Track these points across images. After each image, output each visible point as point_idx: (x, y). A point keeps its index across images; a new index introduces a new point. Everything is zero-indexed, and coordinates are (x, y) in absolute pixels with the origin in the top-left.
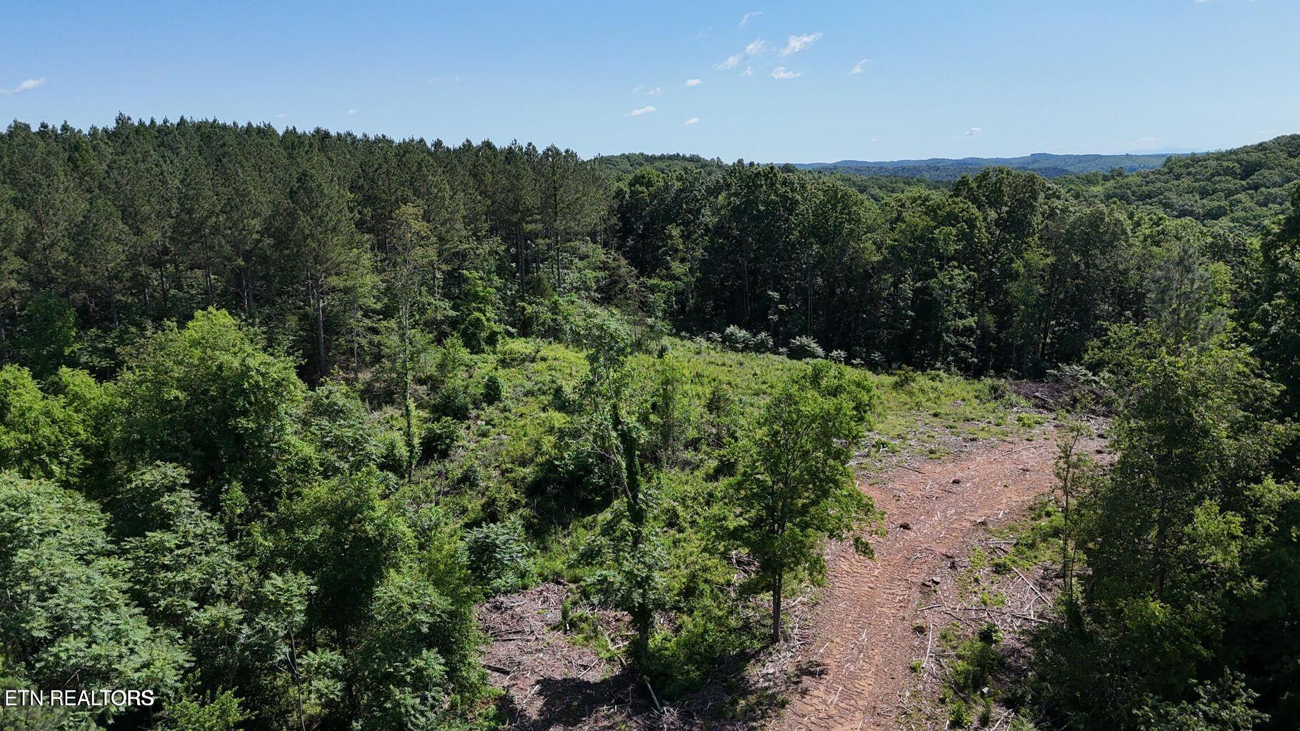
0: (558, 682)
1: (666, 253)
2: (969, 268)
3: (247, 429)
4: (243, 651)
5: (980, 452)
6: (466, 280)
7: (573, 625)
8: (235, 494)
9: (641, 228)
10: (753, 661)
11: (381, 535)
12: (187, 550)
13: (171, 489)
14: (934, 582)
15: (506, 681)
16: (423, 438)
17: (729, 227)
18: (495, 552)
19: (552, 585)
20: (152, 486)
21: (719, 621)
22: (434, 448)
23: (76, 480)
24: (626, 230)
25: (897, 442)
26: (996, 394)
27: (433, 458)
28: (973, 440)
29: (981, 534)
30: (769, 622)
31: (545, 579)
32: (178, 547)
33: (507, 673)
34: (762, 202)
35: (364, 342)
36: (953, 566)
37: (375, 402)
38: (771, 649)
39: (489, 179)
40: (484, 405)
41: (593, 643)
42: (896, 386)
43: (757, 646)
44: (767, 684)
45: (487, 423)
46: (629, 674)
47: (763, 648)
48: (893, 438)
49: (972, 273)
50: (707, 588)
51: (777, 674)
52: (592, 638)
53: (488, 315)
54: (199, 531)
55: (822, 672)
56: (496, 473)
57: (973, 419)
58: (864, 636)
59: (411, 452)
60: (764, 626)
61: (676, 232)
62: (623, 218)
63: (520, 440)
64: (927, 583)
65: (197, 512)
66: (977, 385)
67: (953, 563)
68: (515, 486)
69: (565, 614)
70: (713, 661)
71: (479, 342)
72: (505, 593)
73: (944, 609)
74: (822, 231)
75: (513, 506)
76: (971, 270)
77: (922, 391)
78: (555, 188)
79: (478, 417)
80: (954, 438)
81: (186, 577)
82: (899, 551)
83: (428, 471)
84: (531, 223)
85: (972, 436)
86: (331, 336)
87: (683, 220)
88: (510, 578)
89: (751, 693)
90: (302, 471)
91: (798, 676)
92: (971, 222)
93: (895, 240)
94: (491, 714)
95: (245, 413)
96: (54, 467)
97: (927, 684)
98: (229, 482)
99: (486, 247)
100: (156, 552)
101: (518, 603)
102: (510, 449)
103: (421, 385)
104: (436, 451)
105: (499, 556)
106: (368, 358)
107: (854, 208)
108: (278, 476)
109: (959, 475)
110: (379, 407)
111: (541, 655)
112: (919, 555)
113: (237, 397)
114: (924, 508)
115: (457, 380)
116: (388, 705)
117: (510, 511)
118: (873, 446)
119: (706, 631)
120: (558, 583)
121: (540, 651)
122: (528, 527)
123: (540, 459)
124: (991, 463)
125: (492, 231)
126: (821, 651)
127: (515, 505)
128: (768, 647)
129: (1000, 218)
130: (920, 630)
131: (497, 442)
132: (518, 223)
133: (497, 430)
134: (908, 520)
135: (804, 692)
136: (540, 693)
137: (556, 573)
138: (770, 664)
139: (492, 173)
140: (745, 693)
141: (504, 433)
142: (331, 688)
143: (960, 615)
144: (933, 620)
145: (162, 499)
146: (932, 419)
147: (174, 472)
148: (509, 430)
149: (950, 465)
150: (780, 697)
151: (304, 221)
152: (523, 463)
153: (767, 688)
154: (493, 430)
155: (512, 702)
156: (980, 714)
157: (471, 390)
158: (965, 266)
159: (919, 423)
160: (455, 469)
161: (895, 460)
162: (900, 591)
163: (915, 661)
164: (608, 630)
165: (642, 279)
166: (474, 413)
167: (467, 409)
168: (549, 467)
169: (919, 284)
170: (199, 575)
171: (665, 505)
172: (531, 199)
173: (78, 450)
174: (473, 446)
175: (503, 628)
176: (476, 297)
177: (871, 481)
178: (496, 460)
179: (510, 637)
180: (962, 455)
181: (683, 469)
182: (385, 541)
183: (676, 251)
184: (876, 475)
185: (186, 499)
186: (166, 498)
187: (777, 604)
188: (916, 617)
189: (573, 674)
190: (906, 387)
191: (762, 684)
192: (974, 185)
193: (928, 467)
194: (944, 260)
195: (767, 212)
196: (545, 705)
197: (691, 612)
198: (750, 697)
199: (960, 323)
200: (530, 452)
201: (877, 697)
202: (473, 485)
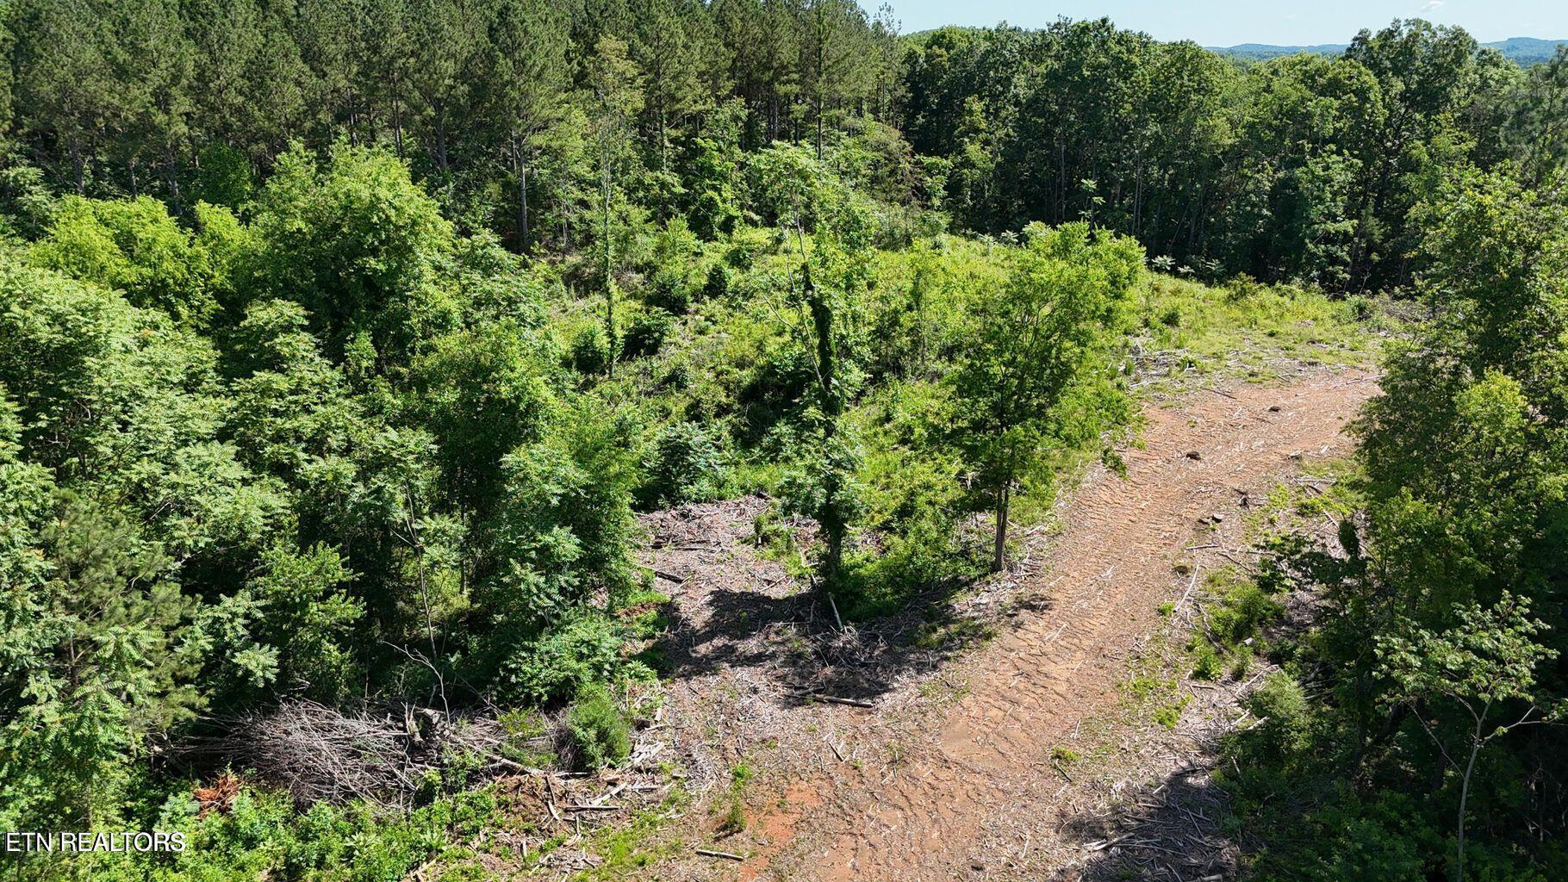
0: (735, 594)
1: (965, 133)
2: (1352, 154)
3: (375, 271)
4: (354, 511)
5: (1318, 378)
6: (702, 151)
7: (766, 539)
8: (363, 346)
9: (934, 100)
10: (965, 589)
11: (518, 399)
12: (301, 397)
13: (288, 328)
14: (1214, 518)
15: (677, 589)
16: (630, 330)
17: (1046, 101)
18: (688, 454)
19: (753, 497)
20: (266, 324)
21: (935, 545)
22: (641, 343)
23: (206, 326)
24: (917, 104)
25: (1210, 362)
26: (1362, 313)
27: (639, 354)
28: (1311, 364)
29: (1291, 469)
30: (992, 549)
31: (747, 492)
32: (292, 393)
33: (680, 581)
34: (1088, 65)
35: (573, 218)
36: (1245, 504)
37: (582, 288)
38: (989, 578)
39: (737, 26)
40: (706, 298)
41: (784, 559)
42: (1231, 299)
43: (974, 573)
44: (976, 614)
45: (707, 319)
46: (818, 593)
47: (980, 576)
48: (1206, 357)
49: (1355, 161)
50: (929, 510)
51: (991, 605)
52: (783, 553)
53: (724, 195)
54: (316, 379)
55: (1046, 607)
56: (710, 376)
57: (1320, 341)
58: (1109, 572)
59: (612, 343)
60: (985, 552)
61: (977, 107)
62: (914, 88)
63: (743, 340)
64: (1205, 520)
65: (317, 359)
66: (1339, 304)
67: (1245, 500)
68: (727, 388)
69: (758, 527)
70: (916, 585)
71: (711, 227)
72: (697, 502)
73: (1220, 550)
74: (1161, 104)
75: (722, 411)
76: (1355, 157)
77: (1262, 306)
78: (820, 40)
79: (697, 312)
80: (1287, 360)
81: (296, 424)
82: (1179, 483)
83: (632, 368)
84: (785, 83)
85: (1312, 360)
86: (536, 209)
87: (990, 91)
88: (705, 485)
89: (954, 622)
90: (439, 326)
91: (1016, 609)
92: (1362, 94)
93: (1256, 117)
94: (650, 620)
95: (374, 252)
96: (180, 308)
97: (1175, 630)
98: (356, 331)
99: (725, 113)
100: (263, 393)
101: (708, 512)
102: (730, 348)
103: (638, 273)
104: (643, 346)
105: (691, 460)
106: (578, 238)
107: (1207, 73)
108: (411, 328)
109: (1281, 402)
110: (587, 294)
111: (722, 567)
112: (1203, 489)
113: (366, 234)
114: (1224, 437)
115: (674, 268)
116: (506, 580)
117: (718, 415)
118: (1178, 365)
119: (914, 553)
120: (760, 496)
121: (723, 562)
122: (737, 434)
123: (761, 361)
124: (1328, 391)
125: (737, 91)
126: (1051, 584)
127: (724, 410)
128: (986, 575)
129: (1408, 90)
130: (1183, 570)
131: (715, 341)
132: (770, 83)
133: (718, 327)
134: (1197, 449)
135: (1018, 626)
136: (710, 604)
137: (759, 485)
138: (985, 594)
139: (742, 19)
140: (947, 622)
141: (726, 331)
142: (446, 557)
143: (1239, 558)
144: (1203, 563)
145: (277, 340)
146: (1266, 338)
147: (291, 310)
148: (731, 328)
149: (1272, 391)
150: (987, 629)
151: (504, 65)
152: (741, 365)
153: (974, 618)
154: (712, 327)
155: (677, 609)
156: (1235, 667)
157: (693, 281)
158: (1346, 152)
159: (1247, 342)
160: (661, 366)
161: (1201, 382)
162: (1168, 527)
163: (1166, 603)
164: (805, 547)
165: (917, 157)
166: (693, 307)
167: (685, 301)
168: (770, 369)
169: (1281, 174)
170: (312, 425)
171: (901, 420)
172: (787, 52)
173: (210, 295)
174: (687, 343)
175: (687, 537)
176: (710, 172)
177: (1163, 404)
178: (712, 361)
179: (692, 546)
180: (1293, 381)
181: (931, 381)
182: (522, 407)
183: (977, 131)
184: (1171, 397)
185: (304, 342)
186: (281, 339)
187: (1002, 527)
188: (1182, 556)
189: (754, 588)
190: (1241, 301)
191: (970, 613)
192: (1376, 45)
193: (1244, 391)
194: (1319, 142)
195: (1094, 79)
196: (713, 616)
197: (904, 534)
198: (952, 626)
199: (1331, 227)
200: (751, 353)
201: (1109, 638)
202: (681, 386)
